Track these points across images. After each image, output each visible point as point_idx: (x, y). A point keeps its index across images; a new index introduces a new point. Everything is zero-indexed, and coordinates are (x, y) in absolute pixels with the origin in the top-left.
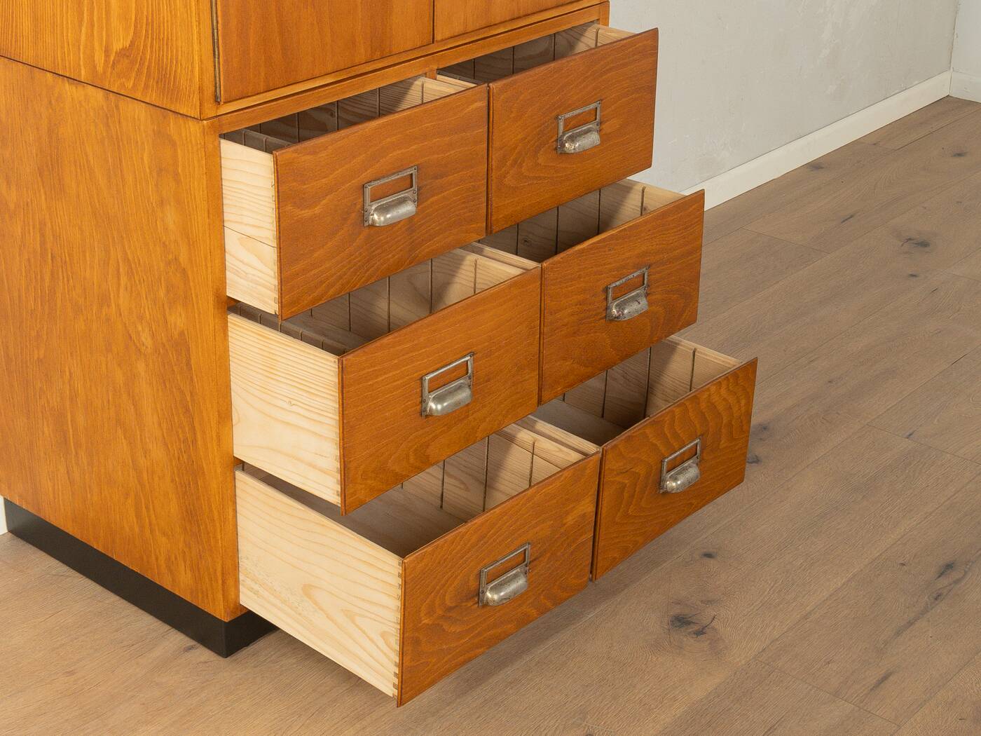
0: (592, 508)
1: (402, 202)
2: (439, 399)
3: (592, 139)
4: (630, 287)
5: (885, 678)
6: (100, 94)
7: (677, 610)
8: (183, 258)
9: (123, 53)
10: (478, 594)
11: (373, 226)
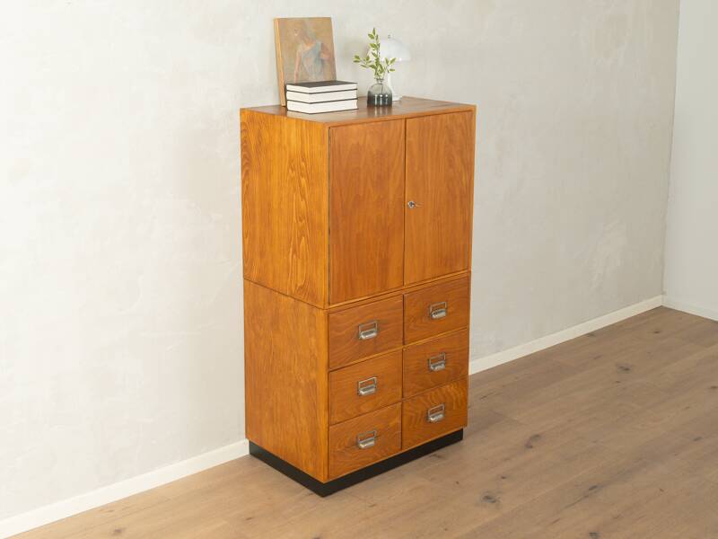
0: (400, 422)
1: (372, 332)
2: (364, 390)
3: (443, 314)
4: (438, 360)
5: (557, 521)
6: (293, 300)
7: (487, 494)
8: (316, 354)
9: (301, 287)
10: (357, 444)
11: (361, 339)
